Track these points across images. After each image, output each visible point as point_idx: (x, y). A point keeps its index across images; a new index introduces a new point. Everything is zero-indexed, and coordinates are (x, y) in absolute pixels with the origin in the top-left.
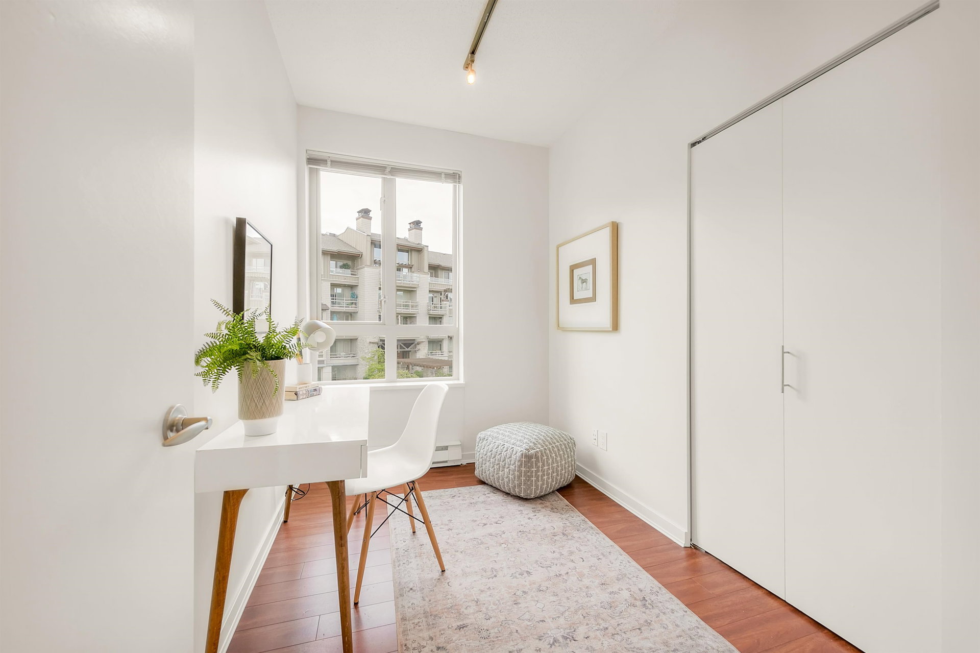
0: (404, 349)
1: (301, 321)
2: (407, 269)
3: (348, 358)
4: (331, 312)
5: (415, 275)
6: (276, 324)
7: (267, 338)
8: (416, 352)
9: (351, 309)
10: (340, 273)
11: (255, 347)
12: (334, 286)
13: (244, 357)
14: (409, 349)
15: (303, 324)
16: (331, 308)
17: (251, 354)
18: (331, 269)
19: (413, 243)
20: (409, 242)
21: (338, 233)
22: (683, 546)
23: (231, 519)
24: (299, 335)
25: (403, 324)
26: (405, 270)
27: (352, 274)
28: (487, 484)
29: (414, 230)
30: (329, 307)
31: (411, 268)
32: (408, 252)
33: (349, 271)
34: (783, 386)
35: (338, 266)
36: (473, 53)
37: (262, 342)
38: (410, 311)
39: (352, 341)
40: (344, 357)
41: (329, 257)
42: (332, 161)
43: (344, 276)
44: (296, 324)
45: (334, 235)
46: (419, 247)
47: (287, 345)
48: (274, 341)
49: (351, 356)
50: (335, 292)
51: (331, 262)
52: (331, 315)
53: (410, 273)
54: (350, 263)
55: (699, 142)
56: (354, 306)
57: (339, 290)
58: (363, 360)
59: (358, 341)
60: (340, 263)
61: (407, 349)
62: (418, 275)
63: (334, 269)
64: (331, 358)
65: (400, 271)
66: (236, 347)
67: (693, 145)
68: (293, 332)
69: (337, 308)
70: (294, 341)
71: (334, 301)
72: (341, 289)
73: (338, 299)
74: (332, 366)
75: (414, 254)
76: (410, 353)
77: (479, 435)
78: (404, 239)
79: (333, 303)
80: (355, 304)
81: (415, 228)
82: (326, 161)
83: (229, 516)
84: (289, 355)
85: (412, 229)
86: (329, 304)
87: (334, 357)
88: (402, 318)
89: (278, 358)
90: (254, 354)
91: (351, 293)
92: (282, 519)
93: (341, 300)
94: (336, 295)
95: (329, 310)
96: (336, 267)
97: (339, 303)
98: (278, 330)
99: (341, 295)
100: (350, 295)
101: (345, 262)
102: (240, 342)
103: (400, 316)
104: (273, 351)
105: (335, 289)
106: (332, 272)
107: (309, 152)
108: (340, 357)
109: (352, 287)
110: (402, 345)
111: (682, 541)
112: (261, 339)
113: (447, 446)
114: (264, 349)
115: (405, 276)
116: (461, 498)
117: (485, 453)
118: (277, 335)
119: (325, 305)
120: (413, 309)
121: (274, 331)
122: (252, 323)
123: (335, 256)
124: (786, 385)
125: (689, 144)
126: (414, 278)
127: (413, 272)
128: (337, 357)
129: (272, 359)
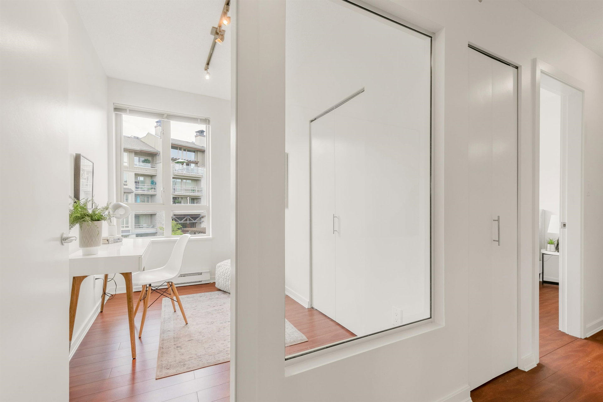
0: (192, 221)
1: (110, 203)
2: (194, 164)
3: (149, 228)
4: (135, 194)
5: (200, 168)
6: (98, 205)
7: (93, 211)
8: (200, 223)
9: (151, 192)
10: (142, 166)
11: (88, 215)
12: (137, 175)
13: (83, 219)
14: (195, 221)
15: (112, 204)
16: (135, 192)
17: (86, 218)
18: (135, 163)
19: (199, 146)
20: (195, 145)
21: (140, 137)
22: (307, 308)
23: (76, 290)
24: (109, 210)
25: (191, 203)
26: (193, 165)
27: (151, 167)
28: (221, 290)
29: (199, 137)
30: (134, 191)
31: (197, 163)
32: (195, 153)
33: (149, 165)
34: (334, 231)
35: (141, 161)
36: (208, 64)
37: (90, 213)
38: (196, 194)
39: (152, 215)
40: (146, 227)
41: (133, 154)
42: (130, 110)
43: (147, 168)
44: (108, 205)
45: (138, 138)
46: (203, 149)
47: (103, 215)
48: (97, 213)
49: (151, 226)
50: (138, 179)
51: (135, 157)
52: (135, 197)
53: (196, 168)
54: (150, 159)
55: (314, 120)
56: (153, 190)
57: (142, 179)
58: (161, 229)
59: (157, 216)
60: (142, 159)
61: (194, 221)
62: (202, 169)
63: (138, 163)
64: (135, 228)
65: (189, 165)
66: (79, 215)
67: (312, 121)
68: (107, 208)
69: (140, 192)
70: (107, 213)
71: (138, 186)
72: (143, 178)
73: (141, 185)
74: (136, 234)
75: (199, 154)
76: (197, 224)
77: (218, 265)
78: (192, 142)
79: (136, 188)
80: (154, 189)
81: (200, 136)
82: (126, 110)
83: (76, 289)
84: (105, 219)
85: (198, 136)
86: (133, 188)
87: (137, 228)
88: (190, 199)
89: (98, 220)
90: (87, 218)
91: (151, 180)
92: (99, 310)
93: (143, 186)
94: (139, 182)
95: (134, 193)
96: (139, 162)
97: (141, 188)
98: (98, 208)
99: (143, 182)
100: (150, 183)
101: (146, 158)
102: (80, 213)
103: (188, 198)
104: (96, 217)
105: (138, 177)
106: (136, 165)
107: (115, 104)
108: (142, 228)
109: (152, 176)
110: (191, 218)
111: (307, 306)
112: (90, 212)
113: (202, 273)
114: (92, 216)
115: (192, 170)
116: (205, 297)
117: (220, 273)
118: (98, 210)
119: (131, 189)
120: (199, 193)
121: (96, 208)
122: (85, 204)
123: (138, 153)
124: (335, 231)
125: (309, 121)
126: (200, 171)
127: (199, 167)
128: (140, 228)
129: (96, 221)
